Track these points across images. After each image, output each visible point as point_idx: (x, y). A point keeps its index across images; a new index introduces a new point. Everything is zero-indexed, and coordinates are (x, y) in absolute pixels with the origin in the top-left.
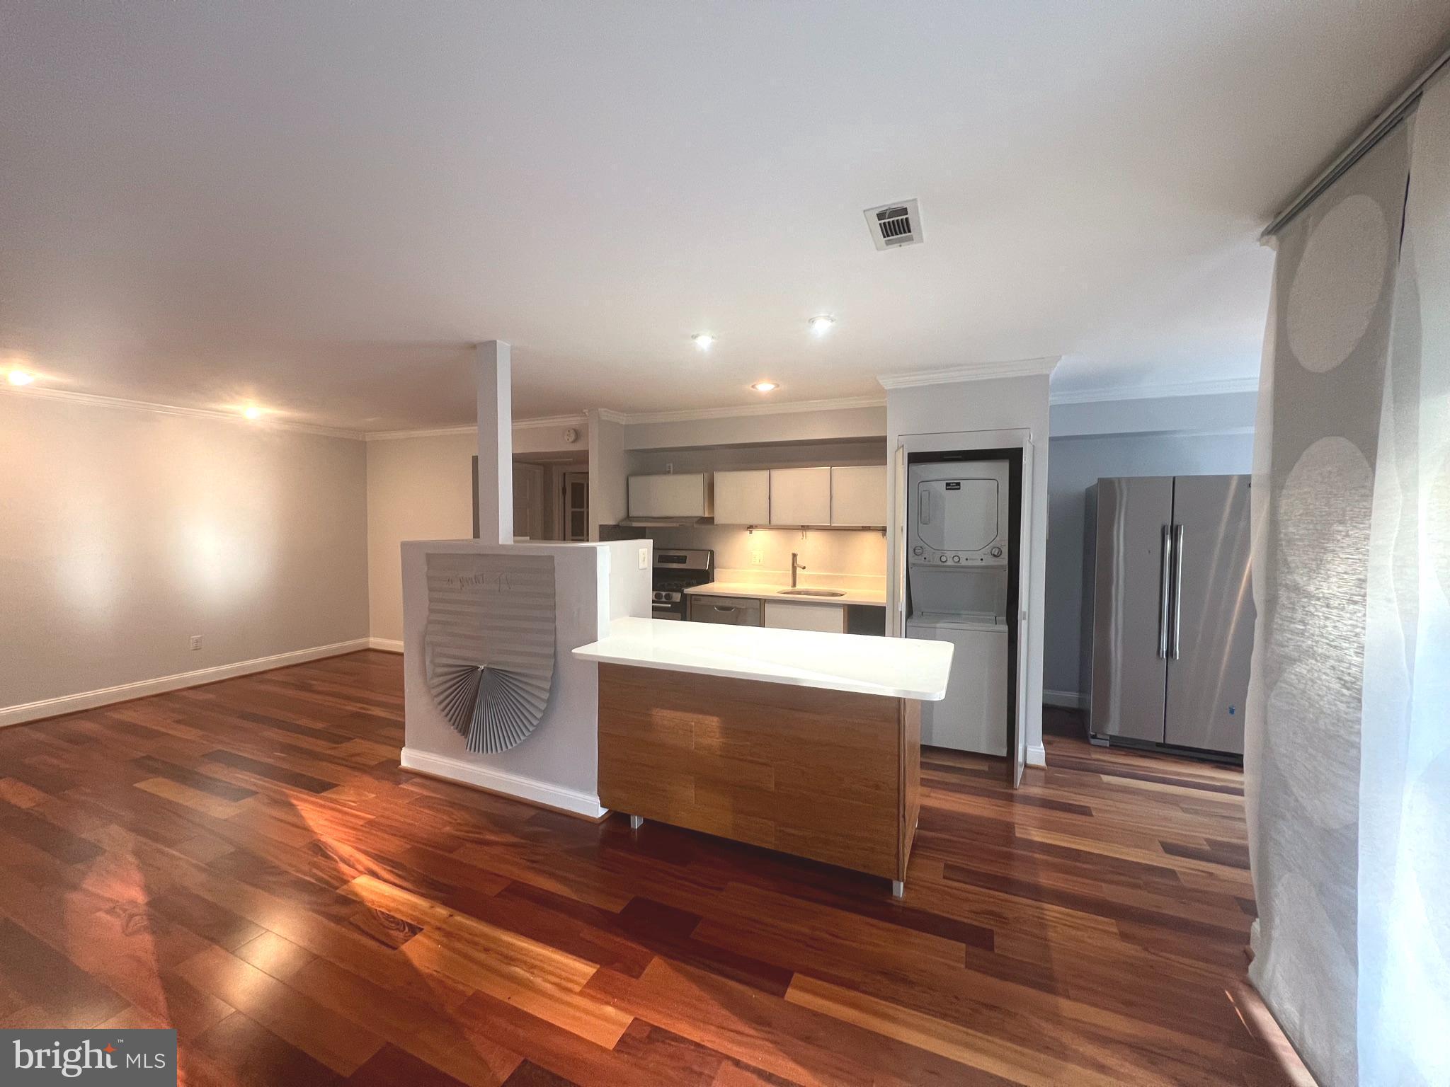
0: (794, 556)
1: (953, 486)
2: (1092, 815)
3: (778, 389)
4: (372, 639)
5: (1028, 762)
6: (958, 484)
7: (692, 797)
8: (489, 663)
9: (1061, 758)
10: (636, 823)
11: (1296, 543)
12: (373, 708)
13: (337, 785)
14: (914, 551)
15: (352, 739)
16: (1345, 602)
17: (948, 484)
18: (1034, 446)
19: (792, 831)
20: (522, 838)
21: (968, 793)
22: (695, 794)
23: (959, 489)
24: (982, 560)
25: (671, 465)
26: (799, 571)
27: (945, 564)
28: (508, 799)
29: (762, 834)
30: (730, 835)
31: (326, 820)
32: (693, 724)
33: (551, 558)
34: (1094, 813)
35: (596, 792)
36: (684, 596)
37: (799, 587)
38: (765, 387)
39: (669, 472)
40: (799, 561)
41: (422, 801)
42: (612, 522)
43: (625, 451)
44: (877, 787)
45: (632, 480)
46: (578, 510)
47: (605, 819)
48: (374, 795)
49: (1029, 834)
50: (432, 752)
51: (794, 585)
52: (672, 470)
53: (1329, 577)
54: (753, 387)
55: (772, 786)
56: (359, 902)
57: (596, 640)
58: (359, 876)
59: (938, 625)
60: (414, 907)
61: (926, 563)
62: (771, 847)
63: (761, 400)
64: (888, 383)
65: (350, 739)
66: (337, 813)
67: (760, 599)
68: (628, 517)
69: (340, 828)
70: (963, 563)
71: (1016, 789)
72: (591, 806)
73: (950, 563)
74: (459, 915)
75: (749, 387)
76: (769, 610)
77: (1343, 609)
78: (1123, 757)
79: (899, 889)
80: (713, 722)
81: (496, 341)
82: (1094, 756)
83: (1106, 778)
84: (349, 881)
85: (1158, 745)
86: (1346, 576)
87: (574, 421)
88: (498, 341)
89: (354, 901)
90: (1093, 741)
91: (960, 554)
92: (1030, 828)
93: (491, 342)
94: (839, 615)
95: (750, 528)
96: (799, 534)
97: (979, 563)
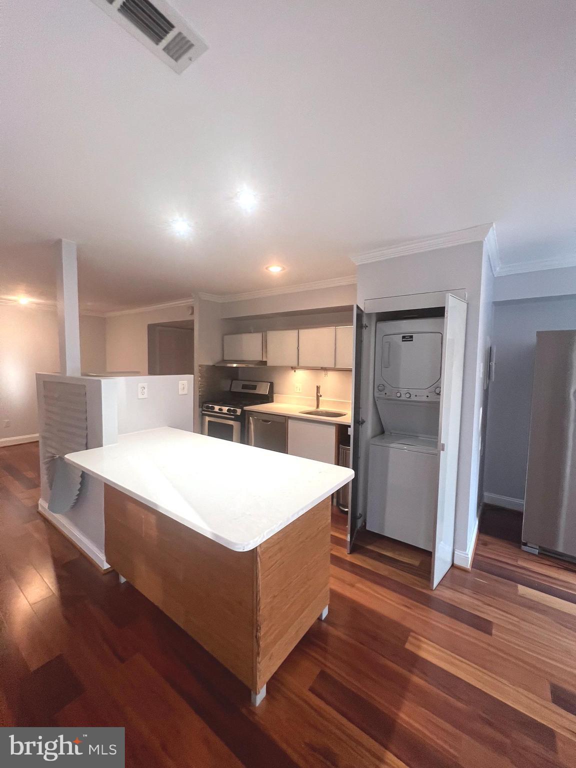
0: (318, 388)
1: (408, 338)
2: (491, 634)
3: (285, 271)
5: (455, 562)
6: (411, 337)
9: (489, 561)
10: (123, 580)
14: (378, 387)
17: (404, 337)
18: (468, 304)
21: (388, 588)
23: (412, 341)
24: (428, 397)
26: (320, 398)
27: (399, 398)
33: (85, 387)
34: (494, 632)
36: (243, 412)
37: (321, 408)
38: (275, 269)
40: (321, 392)
42: (211, 364)
43: (220, 319)
45: (225, 337)
47: (107, 572)
49: (419, 647)
51: (318, 406)
54: (267, 268)
57: (101, 446)
59: (392, 445)
61: (387, 397)
64: (357, 261)
67: (286, 417)
68: (223, 360)
70: (413, 398)
71: (432, 590)
72: (101, 560)
73: (403, 398)
76: (290, 424)
81: (61, 240)
82: (521, 563)
83: (522, 589)
87: (190, 301)
88: (63, 240)
90: (523, 547)
91: (411, 391)
92: (423, 639)
94: (333, 431)
95: (293, 368)
96: (323, 373)
97: (425, 399)
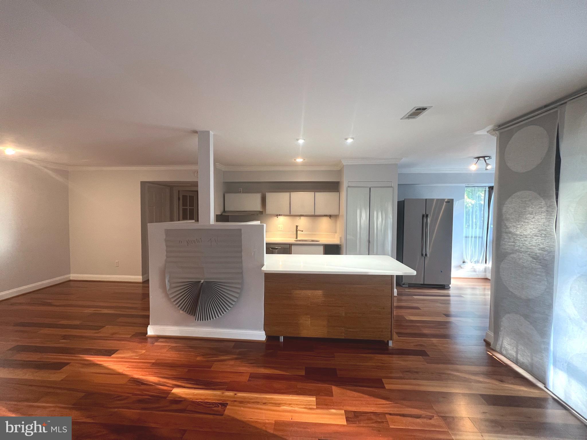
0: (297, 226)
2: (420, 309)
3: (305, 161)
4: (71, 275)
7: (309, 324)
8: (205, 279)
10: (282, 339)
11: (510, 220)
12: (103, 310)
13: (117, 350)
15: (104, 327)
16: (533, 236)
18: (393, 188)
19: (352, 330)
20: (238, 355)
22: (311, 323)
25: (241, 189)
26: (299, 232)
28: (217, 340)
29: (339, 334)
30: (326, 336)
31: (128, 367)
32: (310, 294)
33: (240, 230)
35: (263, 329)
37: (299, 239)
38: (299, 160)
39: (240, 192)
40: (299, 228)
41: (172, 348)
43: (223, 182)
44: (384, 309)
45: (227, 196)
46: (192, 208)
47: (266, 340)
48: (145, 351)
50: (168, 325)
51: (297, 238)
52: (242, 191)
53: (526, 229)
54: (295, 160)
55: (344, 314)
56: (184, 400)
57: (264, 265)
58: (173, 389)
60: (215, 395)
62: (343, 338)
63: (296, 165)
64: (344, 163)
65: (103, 327)
66: (130, 363)
67: (289, 244)
68: (224, 211)
69: (139, 370)
72: (260, 335)
74: (239, 393)
75: (293, 160)
76: (293, 248)
77: (533, 238)
78: (413, 290)
79: (391, 343)
80: (320, 293)
81: (209, 131)
83: (415, 297)
84: (170, 393)
85: (421, 284)
86: (533, 229)
88: (210, 131)
89: (181, 401)
90: (404, 286)
93: (207, 131)
94: (322, 248)
95: (277, 215)
96: (298, 218)
